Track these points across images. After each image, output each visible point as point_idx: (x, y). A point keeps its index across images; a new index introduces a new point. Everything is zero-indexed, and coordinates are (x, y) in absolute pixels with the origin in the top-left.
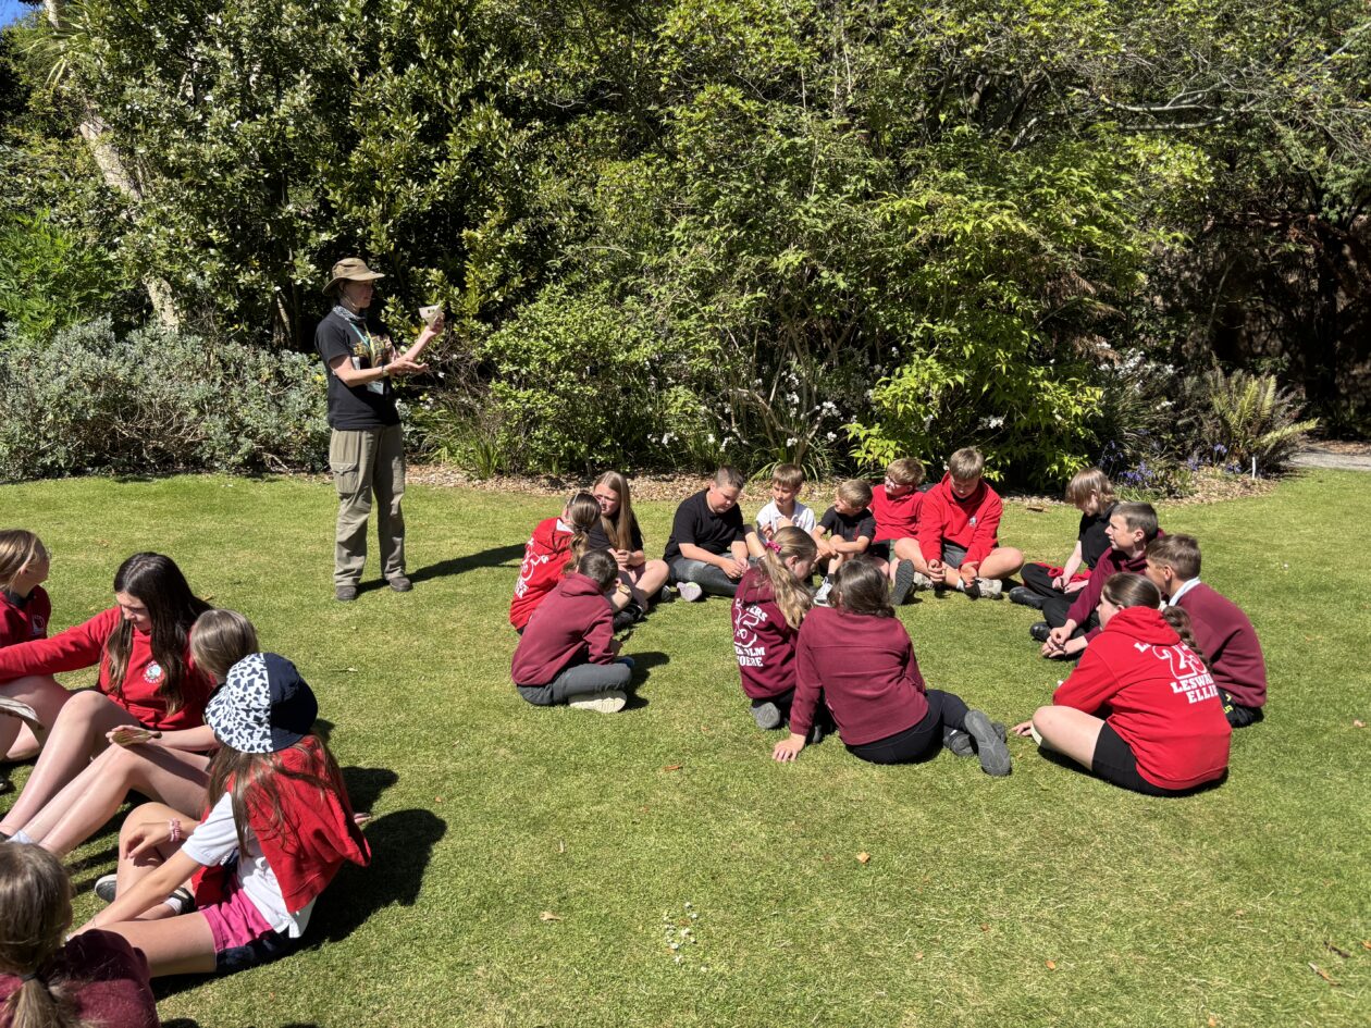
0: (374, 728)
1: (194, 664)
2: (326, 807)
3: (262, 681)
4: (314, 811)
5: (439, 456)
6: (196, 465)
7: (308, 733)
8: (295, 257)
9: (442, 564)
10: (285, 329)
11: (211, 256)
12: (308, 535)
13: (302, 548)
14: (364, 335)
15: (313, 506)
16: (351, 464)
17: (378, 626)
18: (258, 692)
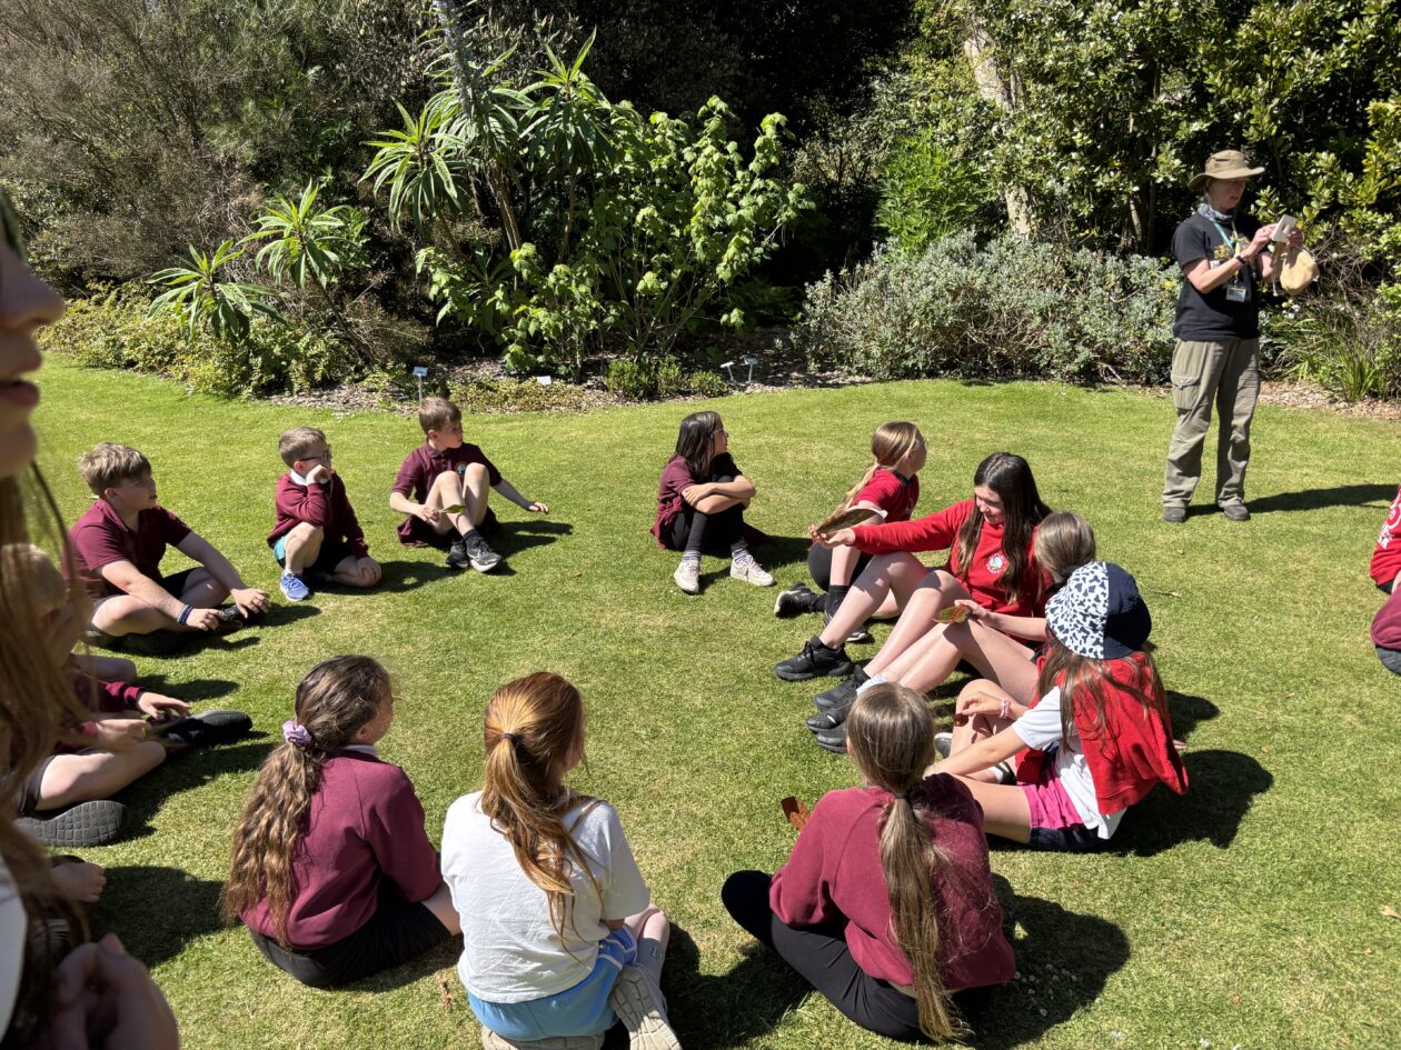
0: (1195, 658)
1: (1034, 559)
2: (1148, 724)
3: (1102, 590)
4: (1136, 725)
5: (1296, 372)
6: (1034, 371)
7: (1139, 649)
8: (1158, 152)
9: (1286, 495)
10: (1134, 233)
11: (1073, 161)
12: (1135, 449)
13: (1131, 462)
14: (1229, 235)
15: (1145, 420)
16: (1193, 378)
17: (1207, 554)
18: (1097, 599)
